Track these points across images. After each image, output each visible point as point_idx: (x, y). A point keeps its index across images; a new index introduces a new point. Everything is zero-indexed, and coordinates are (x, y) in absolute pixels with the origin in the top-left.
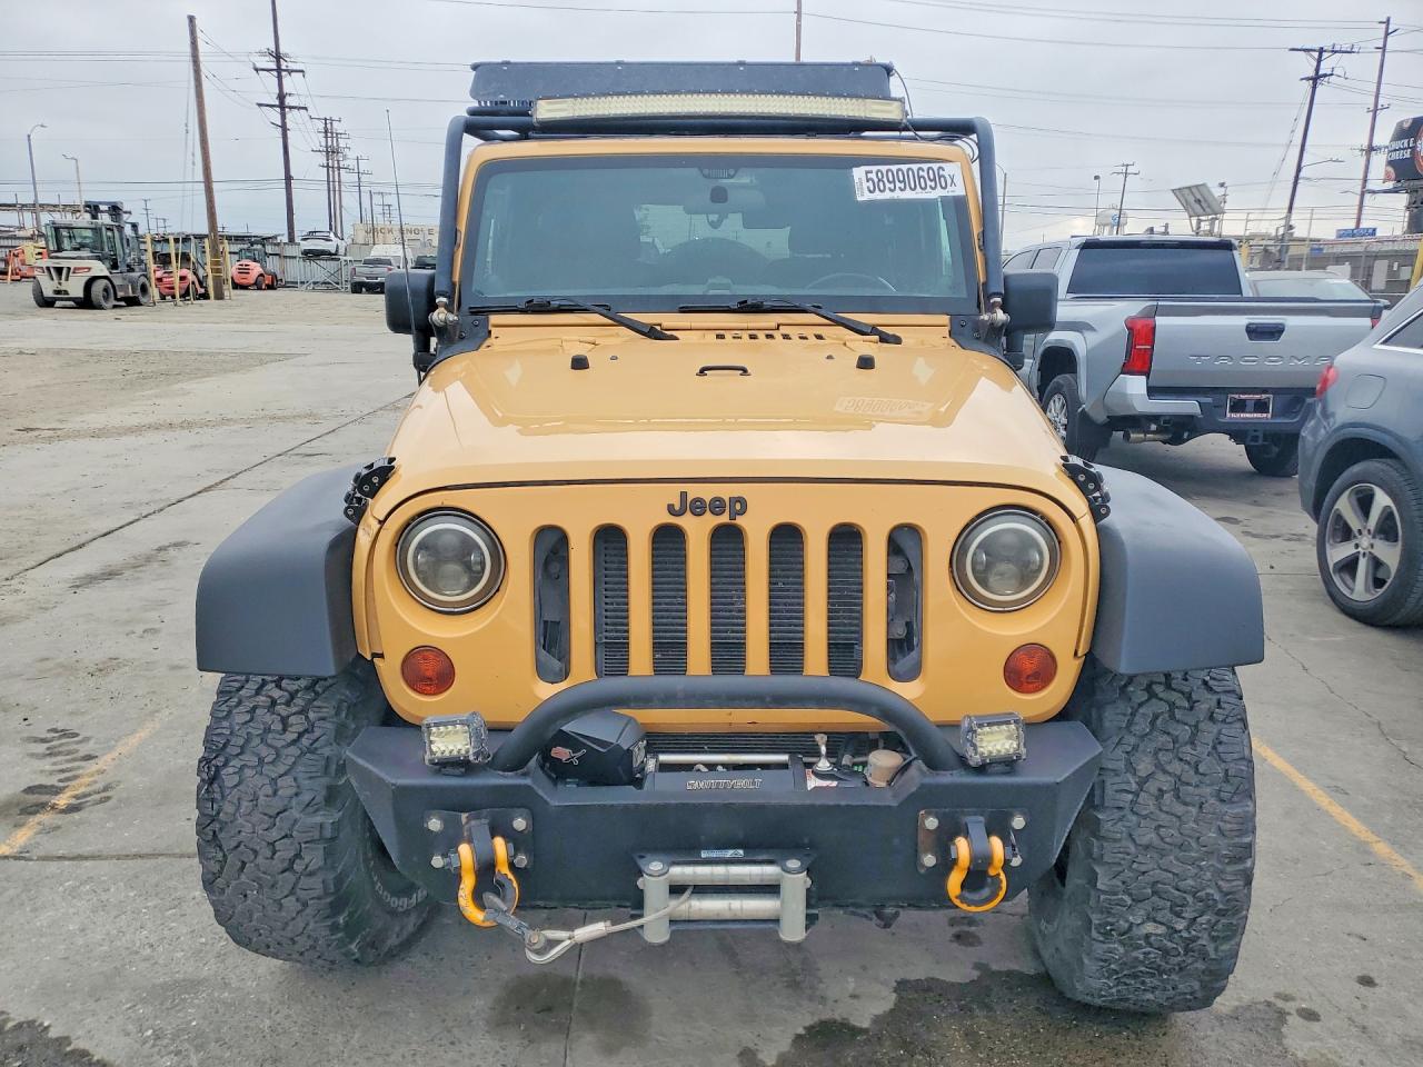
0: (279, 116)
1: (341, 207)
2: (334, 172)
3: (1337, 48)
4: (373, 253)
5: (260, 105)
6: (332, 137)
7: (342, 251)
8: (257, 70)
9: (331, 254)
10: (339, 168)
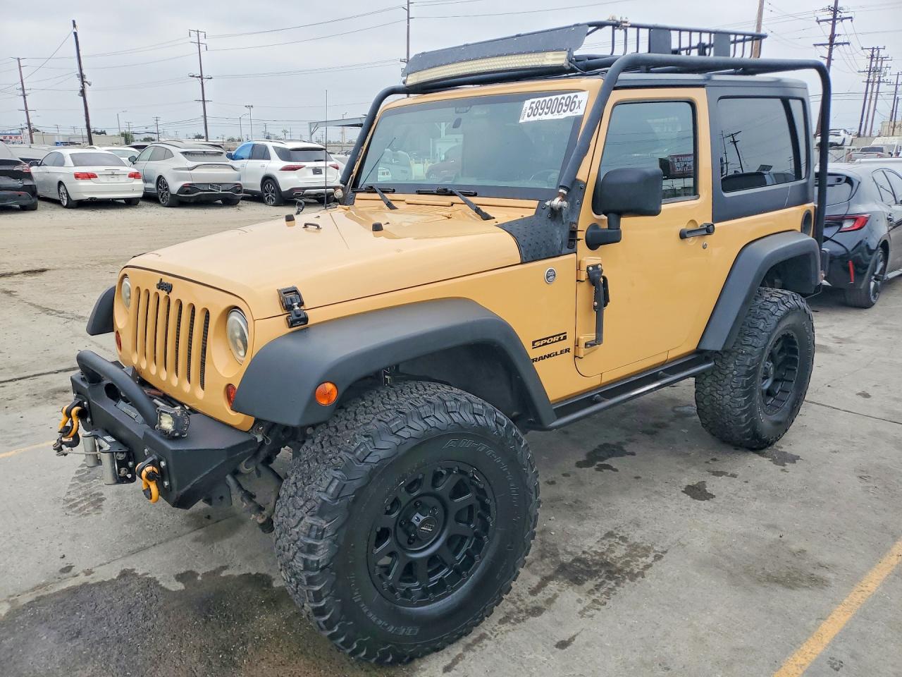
0: (828, 51)
1: (875, 110)
2: (873, 85)
4: (873, 143)
5: (815, 45)
6: (877, 61)
7: (847, 142)
8: (819, 22)
9: (837, 145)
10: (879, 82)
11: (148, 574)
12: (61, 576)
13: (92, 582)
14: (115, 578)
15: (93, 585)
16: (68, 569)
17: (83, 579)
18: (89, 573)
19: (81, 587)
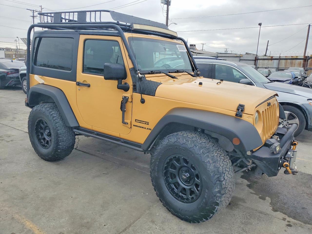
3: (37, 11)
11: (270, 206)
12: (293, 224)
13: (286, 216)
14: (279, 212)
15: (287, 215)
16: (289, 225)
17: (288, 219)
18: (284, 219)
19: (291, 217)
